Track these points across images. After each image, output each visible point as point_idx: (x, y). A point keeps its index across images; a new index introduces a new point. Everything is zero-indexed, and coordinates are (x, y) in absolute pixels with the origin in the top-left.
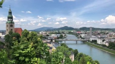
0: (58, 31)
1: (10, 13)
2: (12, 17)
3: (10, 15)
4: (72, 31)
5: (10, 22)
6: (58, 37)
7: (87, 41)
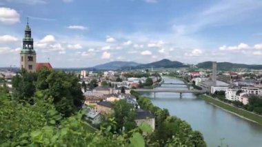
0: (147, 71)
1: (28, 33)
2: (32, 42)
3: (28, 38)
4: (178, 71)
5: (28, 50)
6: (140, 82)
7: (205, 94)
